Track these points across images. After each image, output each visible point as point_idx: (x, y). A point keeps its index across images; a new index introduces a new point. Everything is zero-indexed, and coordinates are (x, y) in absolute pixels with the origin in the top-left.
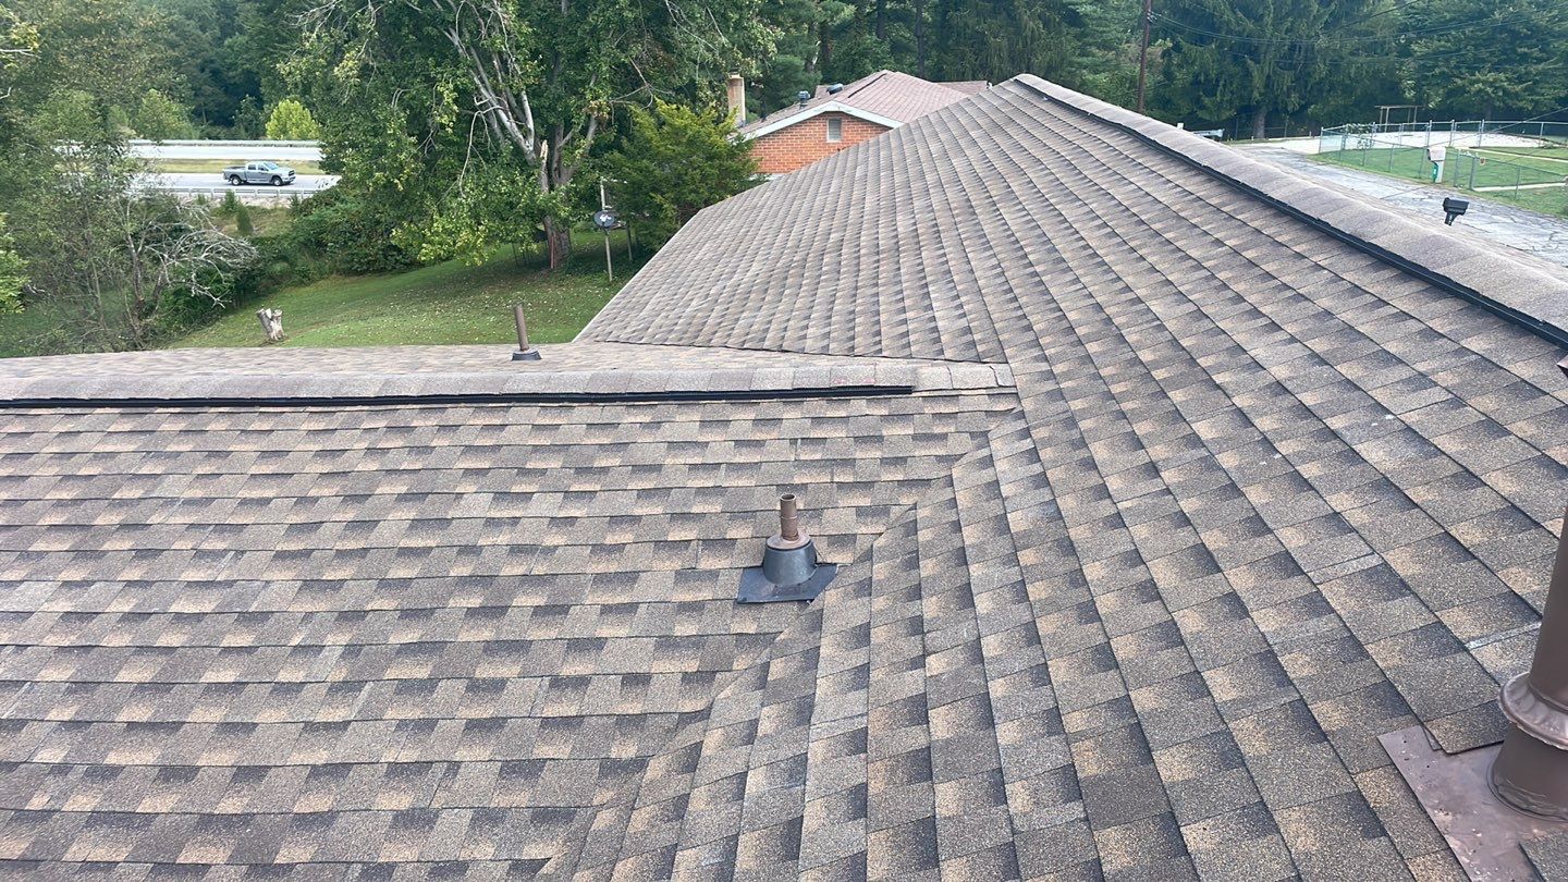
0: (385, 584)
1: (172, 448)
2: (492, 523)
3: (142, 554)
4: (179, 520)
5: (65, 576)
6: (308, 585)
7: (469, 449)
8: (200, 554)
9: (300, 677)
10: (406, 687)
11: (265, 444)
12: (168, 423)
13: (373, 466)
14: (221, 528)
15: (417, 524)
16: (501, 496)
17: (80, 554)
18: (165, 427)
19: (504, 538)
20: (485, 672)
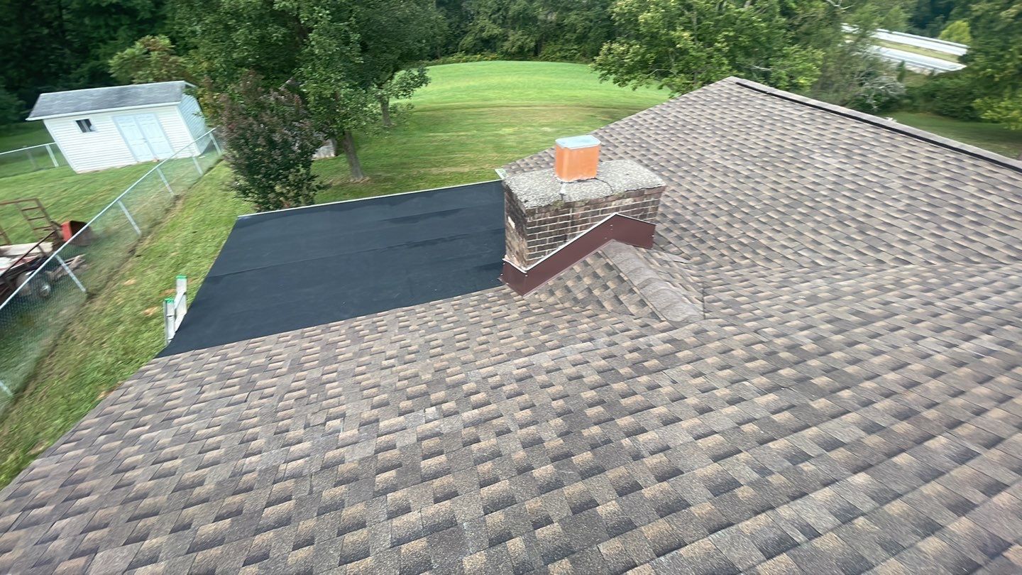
0: (927, 196)
1: (882, 140)
2: (972, 196)
3: (862, 162)
4: (876, 158)
5: (841, 160)
6: (905, 187)
7: (979, 174)
8: (878, 168)
9: (891, 204)
10: (919, 218)
11: (911, 149)
12: (884, 133)
13: (942, 166)
14: (887, 165)
15: (947, 186)
16: (981, 191)
17: (847, 156)
18: (883, 134)
19: (974, 201)
20: (944, 226)
